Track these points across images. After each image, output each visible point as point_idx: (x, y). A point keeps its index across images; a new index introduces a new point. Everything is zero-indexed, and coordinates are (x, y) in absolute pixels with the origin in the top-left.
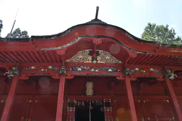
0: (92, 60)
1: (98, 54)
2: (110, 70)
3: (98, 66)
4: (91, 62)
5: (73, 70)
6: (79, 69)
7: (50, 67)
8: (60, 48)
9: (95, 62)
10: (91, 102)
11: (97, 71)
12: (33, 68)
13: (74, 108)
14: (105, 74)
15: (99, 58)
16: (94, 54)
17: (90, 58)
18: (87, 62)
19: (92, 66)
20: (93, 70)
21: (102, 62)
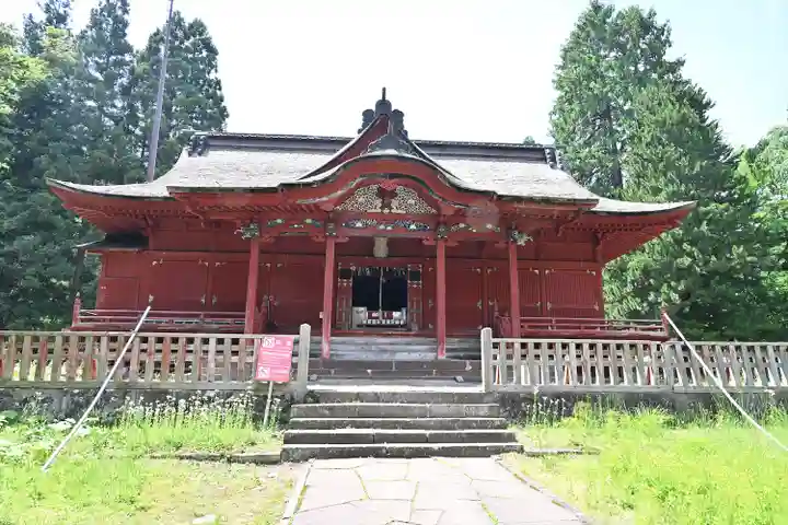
0: (382, 208)
1: (393, 194)
2: (413, 227)
3: (392, 219)
4: (380, 211)
5: (347, 225)
6: (359, 225)
7: (309, 221)
8: (325, 199)
9: (386, 211)
10: (384, 270)
11: (389, 228)
12: (279, 221)
13: (351, 280)
14: (402, 235)
15: (394, 203)
16: (386, 195)
17: (378, 202)
18: (373, 211)
19: (381, 218)
20: (382, 227)
21: (399, 211)
